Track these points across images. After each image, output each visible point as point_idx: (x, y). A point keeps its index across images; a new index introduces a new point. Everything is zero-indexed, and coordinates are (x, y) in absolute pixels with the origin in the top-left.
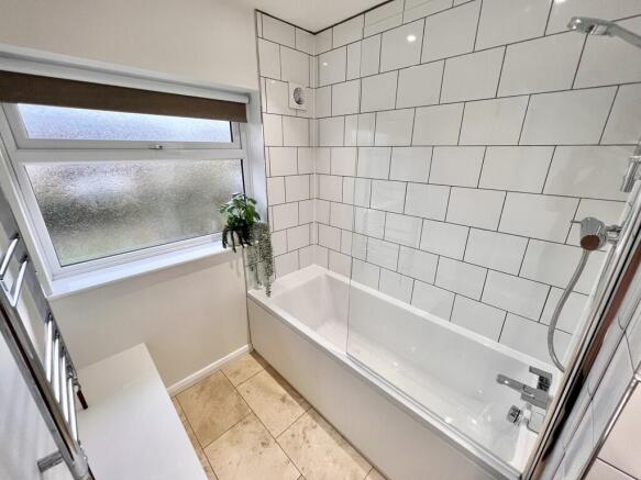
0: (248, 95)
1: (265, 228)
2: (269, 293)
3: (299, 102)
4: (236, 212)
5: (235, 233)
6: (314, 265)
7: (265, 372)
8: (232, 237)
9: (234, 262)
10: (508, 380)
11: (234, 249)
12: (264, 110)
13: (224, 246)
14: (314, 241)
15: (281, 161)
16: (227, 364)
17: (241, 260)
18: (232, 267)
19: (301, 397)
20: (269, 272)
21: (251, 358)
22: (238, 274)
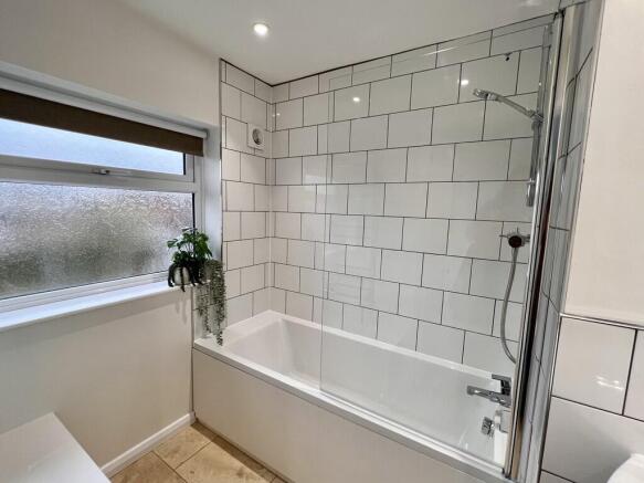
0: (206, 130)
1: (218, 266)
2: (220, 341)
3: (257, 142)
4: (185, 248)
5: (184, 270)
6: (270, 311)
7: (213, 444)
8: (182, 275)
9: (181, 304)
10: (478, 389)
11: (183, 288)
12: (223, 145)
13: (171, 285)
14: (270, 283)
15: (239, 196)
16: (161, 443)
17: (189, 301)
18: (177, 309)
19: (263, 467)
20: (220, 316)
21: (193, 430)
22: (185, 319)
